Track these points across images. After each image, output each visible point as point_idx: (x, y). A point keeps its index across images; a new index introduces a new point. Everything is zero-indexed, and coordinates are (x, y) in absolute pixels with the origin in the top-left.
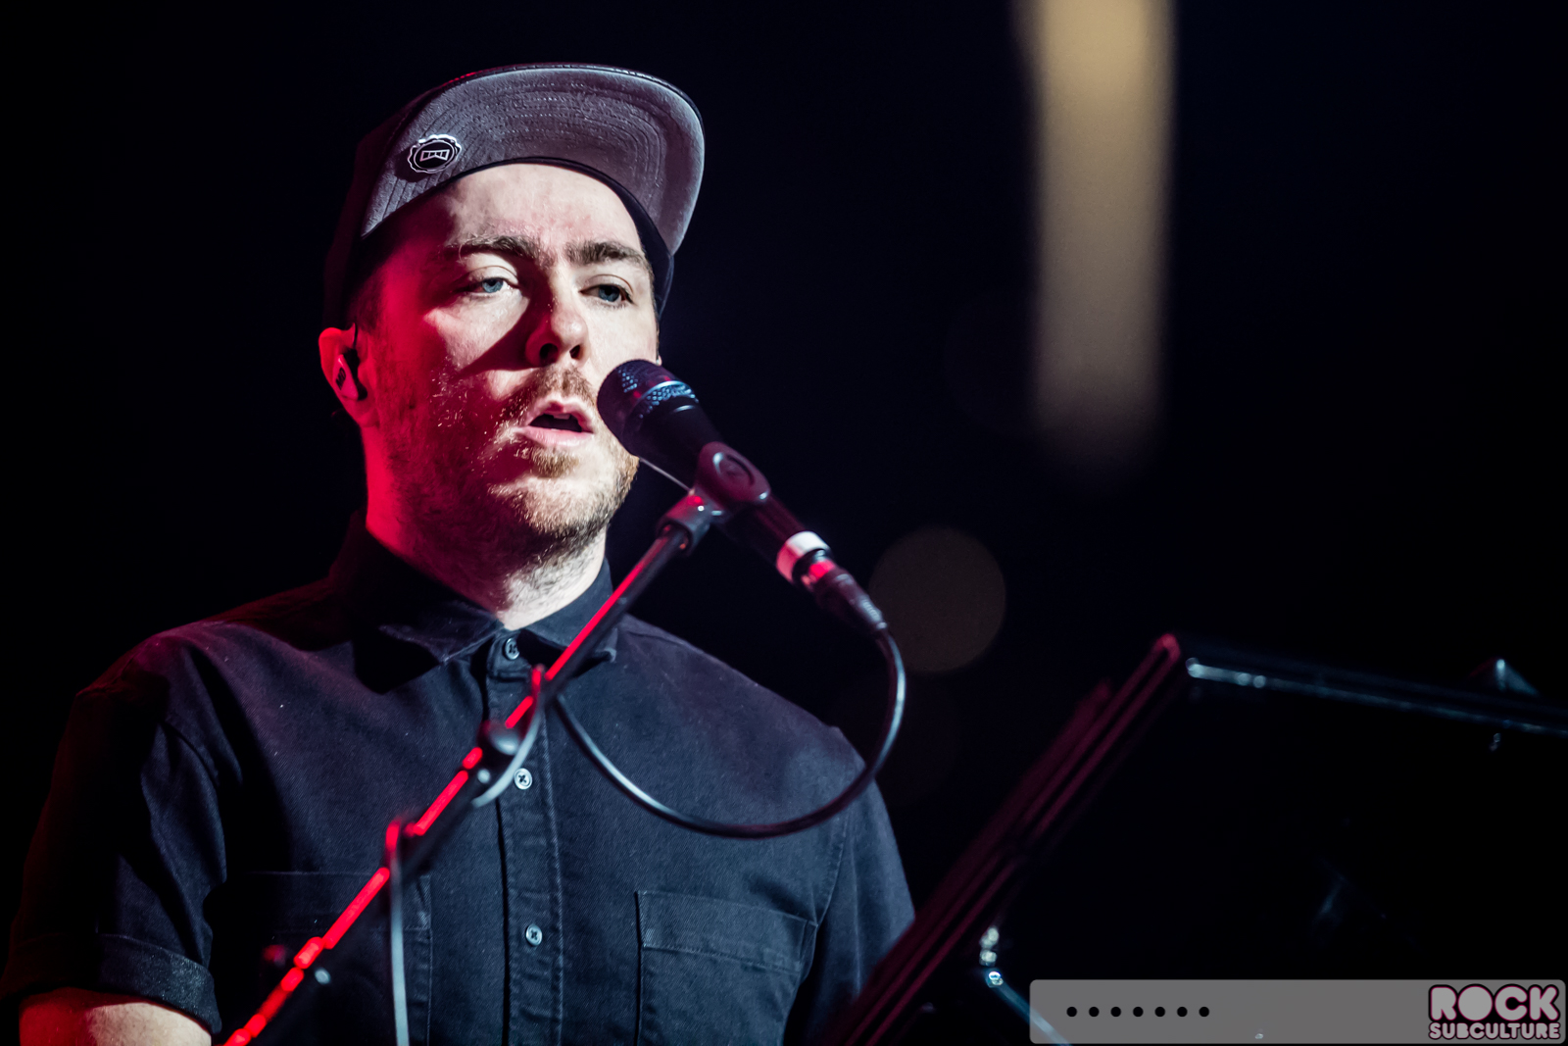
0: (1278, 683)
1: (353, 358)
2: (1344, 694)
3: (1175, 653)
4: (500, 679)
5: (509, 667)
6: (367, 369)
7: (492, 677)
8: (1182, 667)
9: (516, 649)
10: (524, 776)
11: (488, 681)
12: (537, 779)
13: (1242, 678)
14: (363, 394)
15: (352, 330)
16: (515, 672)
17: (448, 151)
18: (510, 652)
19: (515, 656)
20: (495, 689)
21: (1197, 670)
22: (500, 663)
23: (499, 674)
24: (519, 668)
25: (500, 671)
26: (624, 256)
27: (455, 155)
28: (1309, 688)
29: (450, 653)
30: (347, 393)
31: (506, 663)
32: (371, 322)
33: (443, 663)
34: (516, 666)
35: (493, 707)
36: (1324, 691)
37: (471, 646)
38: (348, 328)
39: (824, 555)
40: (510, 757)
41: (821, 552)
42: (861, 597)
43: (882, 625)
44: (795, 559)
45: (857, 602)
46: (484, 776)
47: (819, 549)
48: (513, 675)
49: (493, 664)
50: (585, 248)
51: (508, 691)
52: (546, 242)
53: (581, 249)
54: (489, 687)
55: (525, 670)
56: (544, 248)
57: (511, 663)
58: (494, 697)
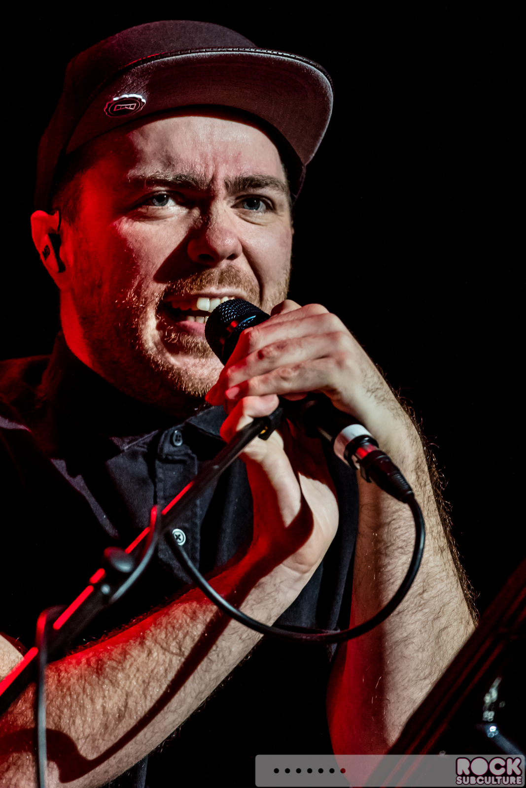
1: (56, 239)
4: (166, 461)
5: (175, 452)
6: (67, 250)
7: (161, 460)
9: (181, 439)
10: (179, 535)
11: (157, 462)
12: (190, 538)
14: (62, 267)
15: (56, 216)
16: (178, 456)
17: (135, 104)
18: (176, 440)
19: (179, 444)
20: (162, 468)
22: (167, 448)
23: (166, 457)
24: (183, 453)
25: (167, 455)
26: (267, 184)
27: (141, 107)
29: (129, 443)
30: (50, 263)
31: (172, 449)
32: (72, 215)
33: (123, 450)
34: (180, 451)
35: (159, 482)
37: (145, 437)
38: (52, 214)
39: (368, 441)
40: (128, 575)
41: (367, 439)
42: (395, 472)
43: (409, 492)
44: (347, 444)
45: (392, 475)
46: (106, 589)
47: (364, 437)
48: (176, 458)
49: (162, 449)
50: (235, 182)
51: (173, 470)
52: (210, 177)
53: (233, 183)
54: (156, 466)
55: (187, 454)
56: (208, 181)
57: (175, 449)
58: (160, 474)
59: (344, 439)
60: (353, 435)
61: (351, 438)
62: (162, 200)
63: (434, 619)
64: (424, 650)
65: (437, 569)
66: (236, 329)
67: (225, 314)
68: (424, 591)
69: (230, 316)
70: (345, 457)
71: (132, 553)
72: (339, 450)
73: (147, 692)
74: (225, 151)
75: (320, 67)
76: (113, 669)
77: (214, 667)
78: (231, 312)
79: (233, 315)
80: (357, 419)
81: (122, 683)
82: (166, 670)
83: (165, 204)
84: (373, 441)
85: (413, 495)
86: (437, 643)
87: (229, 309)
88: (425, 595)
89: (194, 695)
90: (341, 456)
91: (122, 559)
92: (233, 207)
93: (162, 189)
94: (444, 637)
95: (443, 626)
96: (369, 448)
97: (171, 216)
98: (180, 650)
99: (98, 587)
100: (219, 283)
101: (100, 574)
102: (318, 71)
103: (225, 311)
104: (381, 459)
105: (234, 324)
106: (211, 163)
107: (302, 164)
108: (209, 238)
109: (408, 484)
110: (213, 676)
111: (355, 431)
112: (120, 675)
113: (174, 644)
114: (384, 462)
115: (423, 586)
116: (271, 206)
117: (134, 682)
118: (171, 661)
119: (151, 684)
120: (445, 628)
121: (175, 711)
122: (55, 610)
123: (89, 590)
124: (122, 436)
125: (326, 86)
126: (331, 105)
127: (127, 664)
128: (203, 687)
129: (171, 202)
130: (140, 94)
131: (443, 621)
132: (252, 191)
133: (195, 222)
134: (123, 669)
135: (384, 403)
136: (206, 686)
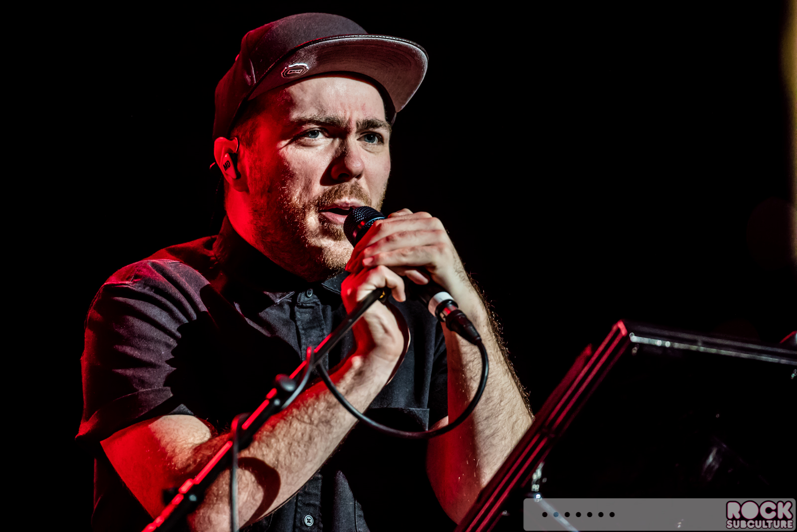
0: (677, 345)
1: (235, 157)
2: (713, 351)
3: (624, 332)
4: (302, 307)
5: (307, 301)
7: (298, 306)
8: (627, 337)
11: (296, 308)
13: (659, 343)
14: (239, 176)
15: (236, 142)
16: (309, 303)
17: (302, 70)
18: (309, 293)
19: (311, 295)
20: (299, 312)
21: (634, 339)
22: (303, 299)
23: (302, 305)
24: (312, 301)
25: (302, 303)
26: (381, 126)
27: (305, 71)
28: (694, 348)
29: (280, 298)
30: (229, 173)
31: (306, 299)
33: (277, 303)
34: (310, 300)
35: (298, 320)
36: (702, 349)
38: (232, 140)
39: (451, 303)
40: (291, 393)
41: (450, 302)
42: (468, 324)
43: (478, 338)
44: (437, 305)
45: (467, 326)
46: (277, 402)
47: (449, 300)
48: (308, 305)
49: (300, 299)
50: (363, 123)
51: (305, 313)
52: (348, 119)
53: (362, 123)
54: (296, 310)
55: (315, 303)
56: (346, 122)
57: (308, 299)
58: (298, 315)
59: (435, 301)
60: (441, 299)
61: (440, 301)
62: (314, 134)
63: (509, 417)
64: (505, 438)
65: (506, 385)
66: (364, 227)
67: (357, 217)
68: (501, 401)
69: (360, 218)
70: (436, 314)
71: (295, 378)
72: (432, 309)
73: (291, 450)
74: (356, 102)
75: (423, 49)
76: (267, 436)
77: (335, 430)
78: (361, 215)
79: (362, 217)
80: (444, 288)
81: (275, 445)
82: (302, 435)
83: (317, 137)
84: (455, 304)
85: (480, 340)
86: (512, 432)
87: (359, 213)
88: (502, 404)
89: (323, 449)
90: (434, 314)
91: (289, 382)
92: (358, 140)
93: (315, 127)
94: (516, 427)
95: (515, 420)
96: (452, 308)
97: (320, 145)
98: (311, 420)
99: (272, 401)
100: (350, 194)
101: (273, 392)
102: (422, 52)
103: (357, 214)
104: (460, 316)
105: (363, 223)
106: (348, 109)
107: (395, 112)
108: (347, 162)
109: (477, 333)
110: (335, 436)
111: (443, 296)
112: (273, 440)
113: (306, 417)
114: (462, 318)
115: (500, 398)
116: (381, 140)
117: (282, 444)
118: (305, 428)
119: (293, 444)
120: (516, 422)
121: (311, 461)
122: (242, 416)
123: (265, 403)
124: (274, 292)
125: (425, 62)
126: (425, 74)
127: (277, 432)
128: (329, 444)
129: (320, 135)
130: (306, 64)
131: (514, 417)
132: (371, 129)
133: (336, 152)
134: (275, 436)
135: (464, 281)
136: (331, 443)
